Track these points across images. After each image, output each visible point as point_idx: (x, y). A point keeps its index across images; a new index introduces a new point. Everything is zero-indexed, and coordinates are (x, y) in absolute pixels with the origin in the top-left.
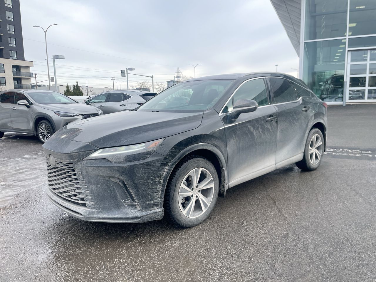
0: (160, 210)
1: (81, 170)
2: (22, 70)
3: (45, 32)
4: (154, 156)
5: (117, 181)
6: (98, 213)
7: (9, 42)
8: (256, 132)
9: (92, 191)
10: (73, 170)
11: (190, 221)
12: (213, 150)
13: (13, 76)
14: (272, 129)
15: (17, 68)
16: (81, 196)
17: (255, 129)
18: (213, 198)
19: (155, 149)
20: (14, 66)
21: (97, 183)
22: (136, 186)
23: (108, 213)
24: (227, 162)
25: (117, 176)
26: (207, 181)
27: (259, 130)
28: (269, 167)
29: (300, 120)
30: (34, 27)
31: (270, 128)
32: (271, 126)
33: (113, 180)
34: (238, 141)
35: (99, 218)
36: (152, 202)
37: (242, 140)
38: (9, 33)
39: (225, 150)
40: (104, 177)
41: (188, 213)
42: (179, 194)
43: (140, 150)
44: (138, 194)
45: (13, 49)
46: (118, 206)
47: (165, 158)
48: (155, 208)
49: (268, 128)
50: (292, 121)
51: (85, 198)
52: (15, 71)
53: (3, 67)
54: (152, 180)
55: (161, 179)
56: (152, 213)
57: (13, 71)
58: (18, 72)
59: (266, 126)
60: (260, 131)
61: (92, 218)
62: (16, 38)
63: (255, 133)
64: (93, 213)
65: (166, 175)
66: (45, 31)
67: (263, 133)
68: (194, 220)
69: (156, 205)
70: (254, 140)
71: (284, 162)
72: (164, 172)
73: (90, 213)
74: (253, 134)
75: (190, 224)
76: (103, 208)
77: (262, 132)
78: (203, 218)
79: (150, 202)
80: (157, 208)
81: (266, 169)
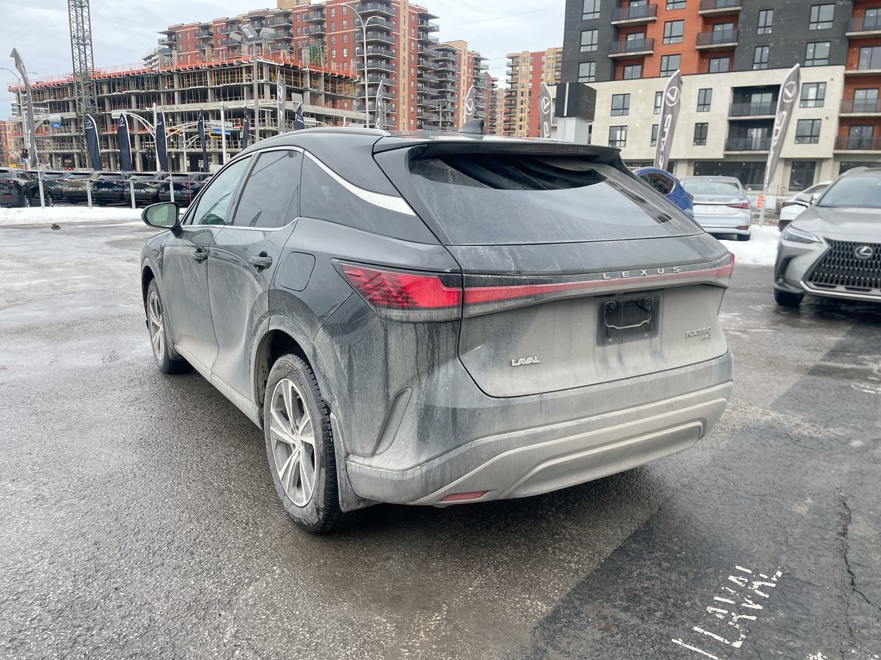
14: (201, 280)
17: (183, 267)
31: (198, 277)
32: (199, 274)
34: (172, 279)
59: (194, 271)
60: (188, 275)
63: (184, 275)
67: (191, 281)
77: (190, 278)
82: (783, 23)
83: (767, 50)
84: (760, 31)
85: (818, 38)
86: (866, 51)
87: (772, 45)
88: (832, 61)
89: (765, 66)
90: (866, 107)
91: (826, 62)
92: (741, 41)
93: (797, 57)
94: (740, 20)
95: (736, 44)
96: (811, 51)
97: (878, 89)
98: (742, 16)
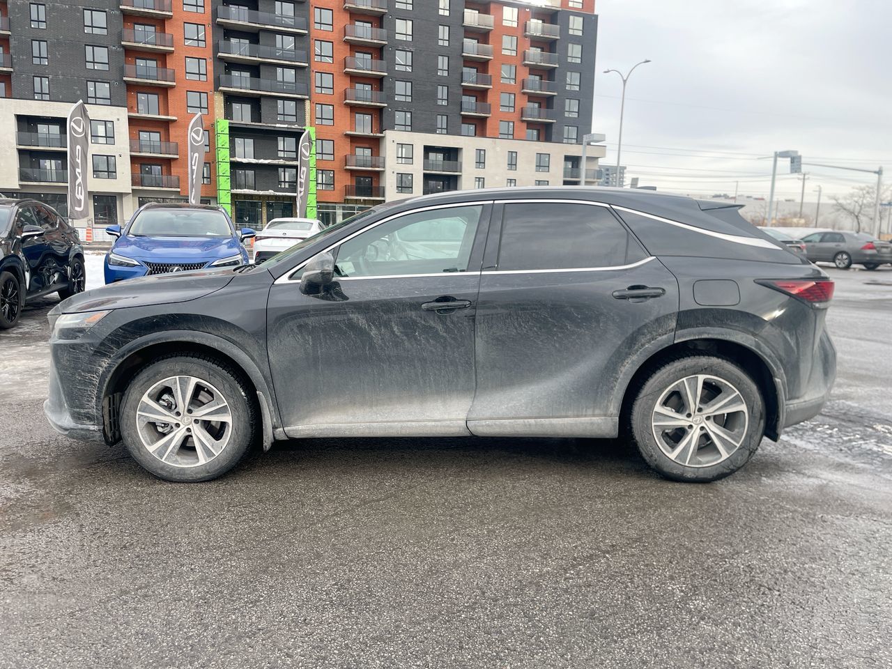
0: (96, 428)
2: (584, 165)
3: (625, 81)
4: (88, 337)
7: (567, 109)
8: (378, 328)
11: (162, 468)
12: (223, 349)
13: (565, 176)
14: (447, 330)
15: (574, 161)
17: (373, 323)
18: (228, 444)
19: (91, 325)
20: (567, 158)
24: (270, 379)
26: (212, 406)
27: (392, 328)
28: (439, 423)
29: (598, 322)
30: (605, 72)
31: (440, 327)
32: (444, 323)
34: (311, 343)
36: (82, 411)
37: (326, 343)
38: (569, 89)
39: (261, 355)
41: (161, 453)
42: (138, 413)
43: (70, 324)
45: (571, 122)
47: (102, 344)
48: (88, 422)
49: (431, 328)
50: (550, 320)
52: (570, 167)
53: (547, 159)
54: (80, 375)
55: (94, 377)
56: (82, 429)
57: (565, 168)
58: (575, 169)
59: (423, 322)
60: (395, 329)
62: (581, 99)
63: (374, 332)
65: (104, 372)
66: (625, 79)
67: (407, 335)
68: (174, 471)
69: (90, 418)
70: (372, 347)
71: (507, 422)
72: (100, 366)
74: (369, 334)
75: (164, 473)
77: (401, 332)
78: (197, 473)
79: (78, 410)
80: (92, 423)
81: (423, 424)
82: (59, 57)
83: (46, 81)
84: (36, 61)
85: (97, 78)
86: (142, 97)
87: (50, 77)
88: (113, 102)
89: (47, 97)
90: (152, 148)
91: (108, 102)
92: (17, 68)
93: (79, 92)
94: (11, 46)
95: (12, 70)
96: (92, 89)
97: (159, 132)
98: (12, 42)
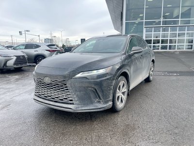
0: (111, 103)
1: (71, 84)
4: (110, 75)
5: (93, 89)
6: (81, 107)
8: (138, 63)
9: (77, 96)
10: (66, 85)
16: (70, 99)
19: (110, 71)
21: (80, 91)
22: (103, 91)
23: (87, 106)
25: (93, 86)
26: (124, 88)
31: (141, 61)
33: (90, 89)
34: (133, 68)
35: (82, 110)
39: (130, 72)
40: (84, 87)
41: (119, 104)
42: (117, 94)
43: (103, 72)
44: (103, 95)
46: (92, 103)
47: (114, 76)
50: (146, 58)
51: (73, 99)
54: (109, 87)
55: (112, 87)
56: (109, 105)
61: (78, 110)
64: (79, 107)
65: (114, 85)
69: (110, 101)
70: (137, 67)
72: (113, 83)
73: (77, 108)
75: (120, 109)
76: (84, 104)
79: (108, 99)
